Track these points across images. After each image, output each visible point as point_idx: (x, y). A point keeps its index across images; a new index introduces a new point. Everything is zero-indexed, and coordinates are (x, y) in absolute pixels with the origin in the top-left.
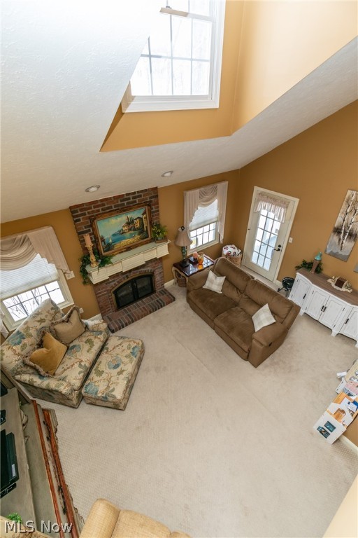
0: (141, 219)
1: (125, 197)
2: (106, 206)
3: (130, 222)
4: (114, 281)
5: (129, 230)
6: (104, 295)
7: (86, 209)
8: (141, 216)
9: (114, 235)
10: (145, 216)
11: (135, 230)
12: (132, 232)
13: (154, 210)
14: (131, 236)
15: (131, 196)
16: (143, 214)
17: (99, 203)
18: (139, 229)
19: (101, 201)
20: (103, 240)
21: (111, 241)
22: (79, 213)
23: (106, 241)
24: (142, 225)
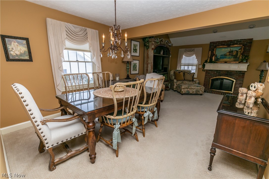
0: (237, 52)
1: (233, 41)
2: (223, 44)
3: (231, 52)
4: (214, 75)
5: (229, 55)
6: (207, 79)
7: (215, 44)
8: (238, 50)
9: (221, 55)
10: (240, 50)
11: (232, 55)
12: (231, 56)
13: (247, 49)
14: (229, 58)
15: (236, 41)
16: (239, 50)
17: (221, 42)
18: (235, 56)
19: (222, 41)
20: (216, 56)
21: (219, 57)
22: (212, 44)
23: (217, 57)
24: (237, 54)
